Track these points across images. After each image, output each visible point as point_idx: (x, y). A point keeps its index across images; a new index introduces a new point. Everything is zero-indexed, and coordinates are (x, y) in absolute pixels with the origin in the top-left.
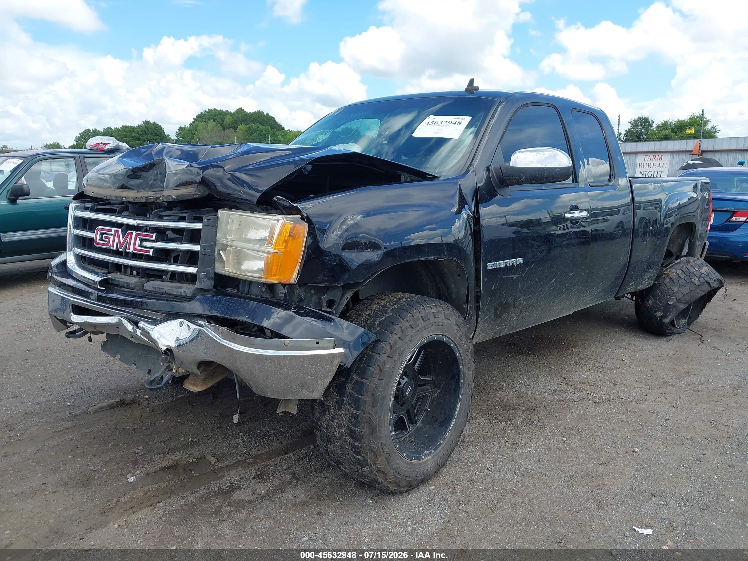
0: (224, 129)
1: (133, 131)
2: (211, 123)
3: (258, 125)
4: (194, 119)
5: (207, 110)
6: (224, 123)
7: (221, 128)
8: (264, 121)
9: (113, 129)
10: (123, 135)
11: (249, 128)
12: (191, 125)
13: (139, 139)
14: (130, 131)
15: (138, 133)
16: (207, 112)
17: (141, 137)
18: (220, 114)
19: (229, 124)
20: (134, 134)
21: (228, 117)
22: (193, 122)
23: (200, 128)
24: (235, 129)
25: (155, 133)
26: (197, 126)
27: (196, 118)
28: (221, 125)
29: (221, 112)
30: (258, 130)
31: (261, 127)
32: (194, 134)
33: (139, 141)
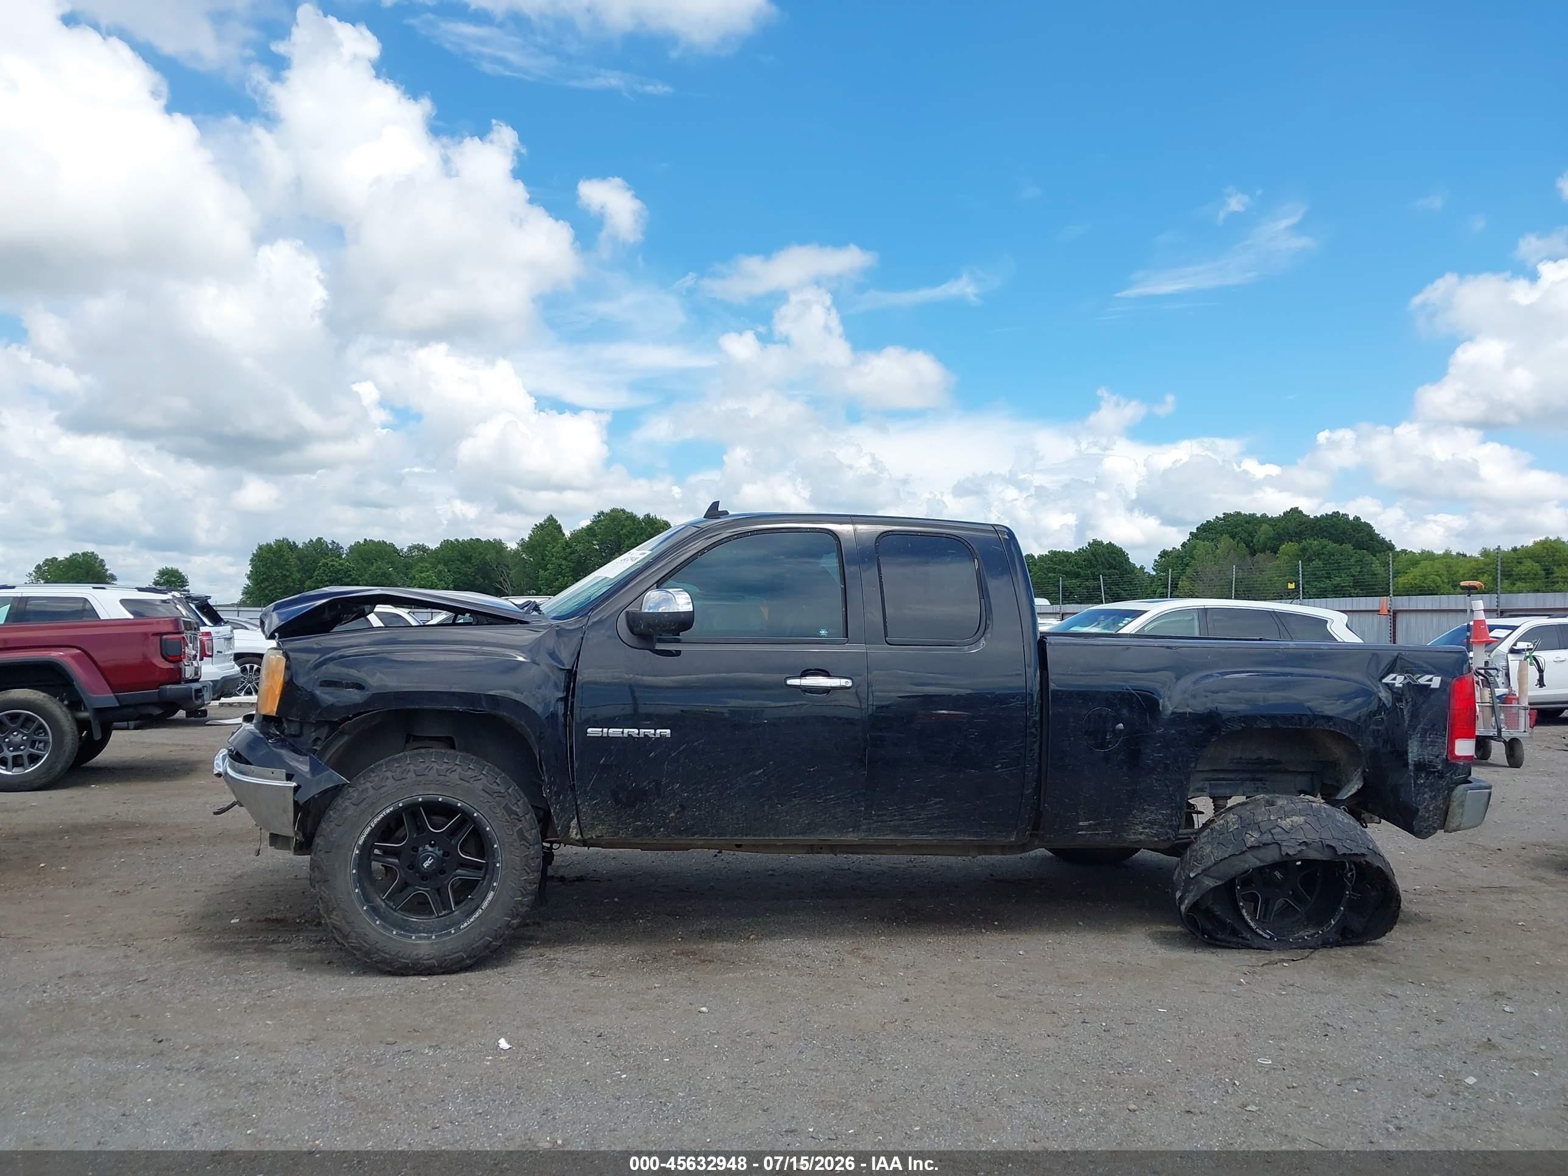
0: (1253, 553)
1: (1067, 561)
2: (1225, 542)
3: (1325, 542)
4: (1191, 533)
5: (1222, 516)
6: (1255, 540)
7: (1246, 551)
8: (1344, 533)
9: (1036, 557)
10: (1049, 568)
11: (1304, 549)
12: (1184, 545)
13: (1077, 576)
14: (1061, 561)
15: (1076, 564)
16: (1221, 520)
17: (1082, 572)
18: (1248, 522)
19: (1265, 544)
20: (1068, 568)
21: (1265, 526)
22: (1189, 540)
23: (1199, 553)
24: (1275, 550)
25: (1109, 563)
26: (1195, 547)
27: (1195, 531)
28: (1248, 546)
29: (1251, 520)
30: (1323, 554)
31: (1331, 546)
32: (1187, 565)
33: (1078, 579)
